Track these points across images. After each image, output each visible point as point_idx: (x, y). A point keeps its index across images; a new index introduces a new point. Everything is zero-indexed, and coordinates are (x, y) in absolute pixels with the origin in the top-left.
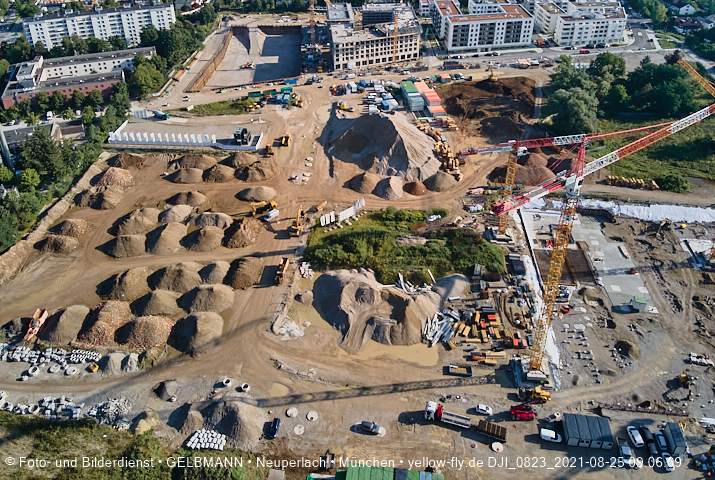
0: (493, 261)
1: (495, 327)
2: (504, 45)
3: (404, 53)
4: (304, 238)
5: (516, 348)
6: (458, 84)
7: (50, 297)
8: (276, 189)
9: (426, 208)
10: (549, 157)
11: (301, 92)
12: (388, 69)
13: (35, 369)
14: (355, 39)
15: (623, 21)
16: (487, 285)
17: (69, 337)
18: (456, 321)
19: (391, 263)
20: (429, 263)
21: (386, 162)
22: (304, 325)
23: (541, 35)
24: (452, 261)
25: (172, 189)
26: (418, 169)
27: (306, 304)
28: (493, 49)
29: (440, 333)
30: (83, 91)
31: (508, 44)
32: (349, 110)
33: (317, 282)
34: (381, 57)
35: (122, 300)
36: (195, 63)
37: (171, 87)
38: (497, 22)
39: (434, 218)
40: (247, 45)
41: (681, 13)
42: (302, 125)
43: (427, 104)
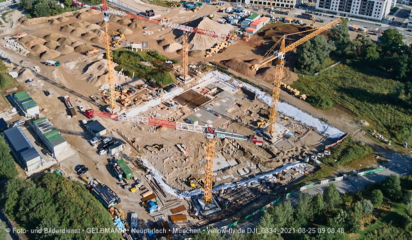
5: (121, 104)
8: (134, 33)
16: (147, 86)
22: (76, 67)
26: (193, 45)
27: (85, 63)
39: (169, 62)
43: (249, 26)
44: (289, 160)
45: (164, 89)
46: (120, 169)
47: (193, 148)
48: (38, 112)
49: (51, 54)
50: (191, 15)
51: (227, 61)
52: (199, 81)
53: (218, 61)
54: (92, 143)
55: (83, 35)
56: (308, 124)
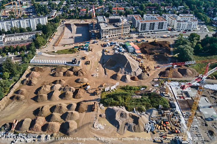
0: (165, 104)
1: (168, 126)
2: (157, 30)
3: (124, 33)
4: (100, 95)
5: (176, 133)
6: (144, 43)
7: (18, 115)
8: (88, 79)
9: (139, 85)
10: (178, 68)
11: (91, 46)
12: (119, 38)
13: (16, 141)
14: (108, 28)
15: (197, 22)
16: (164, 112)
17: (26, 129)
18: (155, 124)
19: (130, 104)
20: (143, 104)
21: (124, 70)
22: (104, 125)
23: (169, 27)
24: (151, 104)
25: (53, 79)
26: (135, 72)
27: (103, 118)
28: (154, 31)
29: (150, 128)
30: (20, 46)
31: (159, 30)
32: (108, 52)
33: (106, 110)
34: (117, 34)
35: (42, 116)
36: (55, 36)
37: (48, 44)
38: (155, 22)
39: (143, 89)
40: (71, 30)
41: (214, 20)
42: (93, 57)
43: (135, 50)
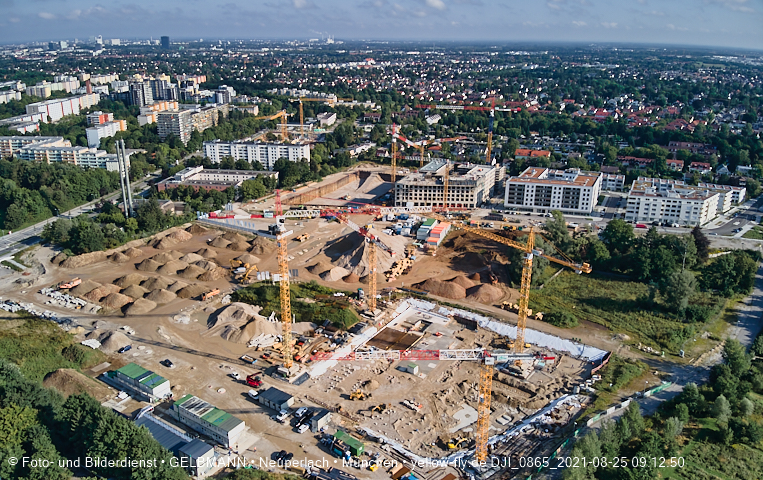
3: (460, 202)
21: (348, 259)
22: (193, 320)
26: (364, 268)
28: (549, 212)
31: (566, 209)
36: (303, 188)
39: (339, 295)
43: (429, 235)
44: (554, 395)
45: (350, 331)
46: (344, 443)
47: (427, 403)
48: (169, 391)
49: (142, 305)
50: (337, 229)
51: (422, 283)
52: (394, 315)
53: (409, 285)
54: (281, 418)
55: (179, 272)
56: (557, 349)
